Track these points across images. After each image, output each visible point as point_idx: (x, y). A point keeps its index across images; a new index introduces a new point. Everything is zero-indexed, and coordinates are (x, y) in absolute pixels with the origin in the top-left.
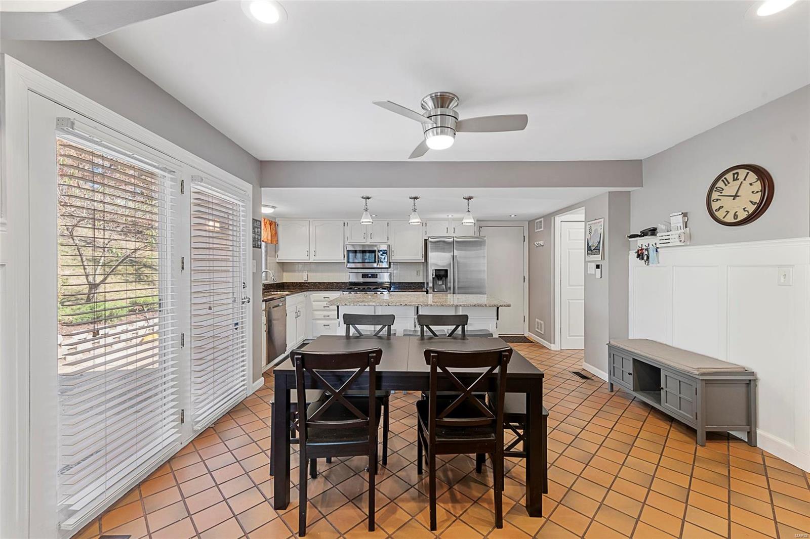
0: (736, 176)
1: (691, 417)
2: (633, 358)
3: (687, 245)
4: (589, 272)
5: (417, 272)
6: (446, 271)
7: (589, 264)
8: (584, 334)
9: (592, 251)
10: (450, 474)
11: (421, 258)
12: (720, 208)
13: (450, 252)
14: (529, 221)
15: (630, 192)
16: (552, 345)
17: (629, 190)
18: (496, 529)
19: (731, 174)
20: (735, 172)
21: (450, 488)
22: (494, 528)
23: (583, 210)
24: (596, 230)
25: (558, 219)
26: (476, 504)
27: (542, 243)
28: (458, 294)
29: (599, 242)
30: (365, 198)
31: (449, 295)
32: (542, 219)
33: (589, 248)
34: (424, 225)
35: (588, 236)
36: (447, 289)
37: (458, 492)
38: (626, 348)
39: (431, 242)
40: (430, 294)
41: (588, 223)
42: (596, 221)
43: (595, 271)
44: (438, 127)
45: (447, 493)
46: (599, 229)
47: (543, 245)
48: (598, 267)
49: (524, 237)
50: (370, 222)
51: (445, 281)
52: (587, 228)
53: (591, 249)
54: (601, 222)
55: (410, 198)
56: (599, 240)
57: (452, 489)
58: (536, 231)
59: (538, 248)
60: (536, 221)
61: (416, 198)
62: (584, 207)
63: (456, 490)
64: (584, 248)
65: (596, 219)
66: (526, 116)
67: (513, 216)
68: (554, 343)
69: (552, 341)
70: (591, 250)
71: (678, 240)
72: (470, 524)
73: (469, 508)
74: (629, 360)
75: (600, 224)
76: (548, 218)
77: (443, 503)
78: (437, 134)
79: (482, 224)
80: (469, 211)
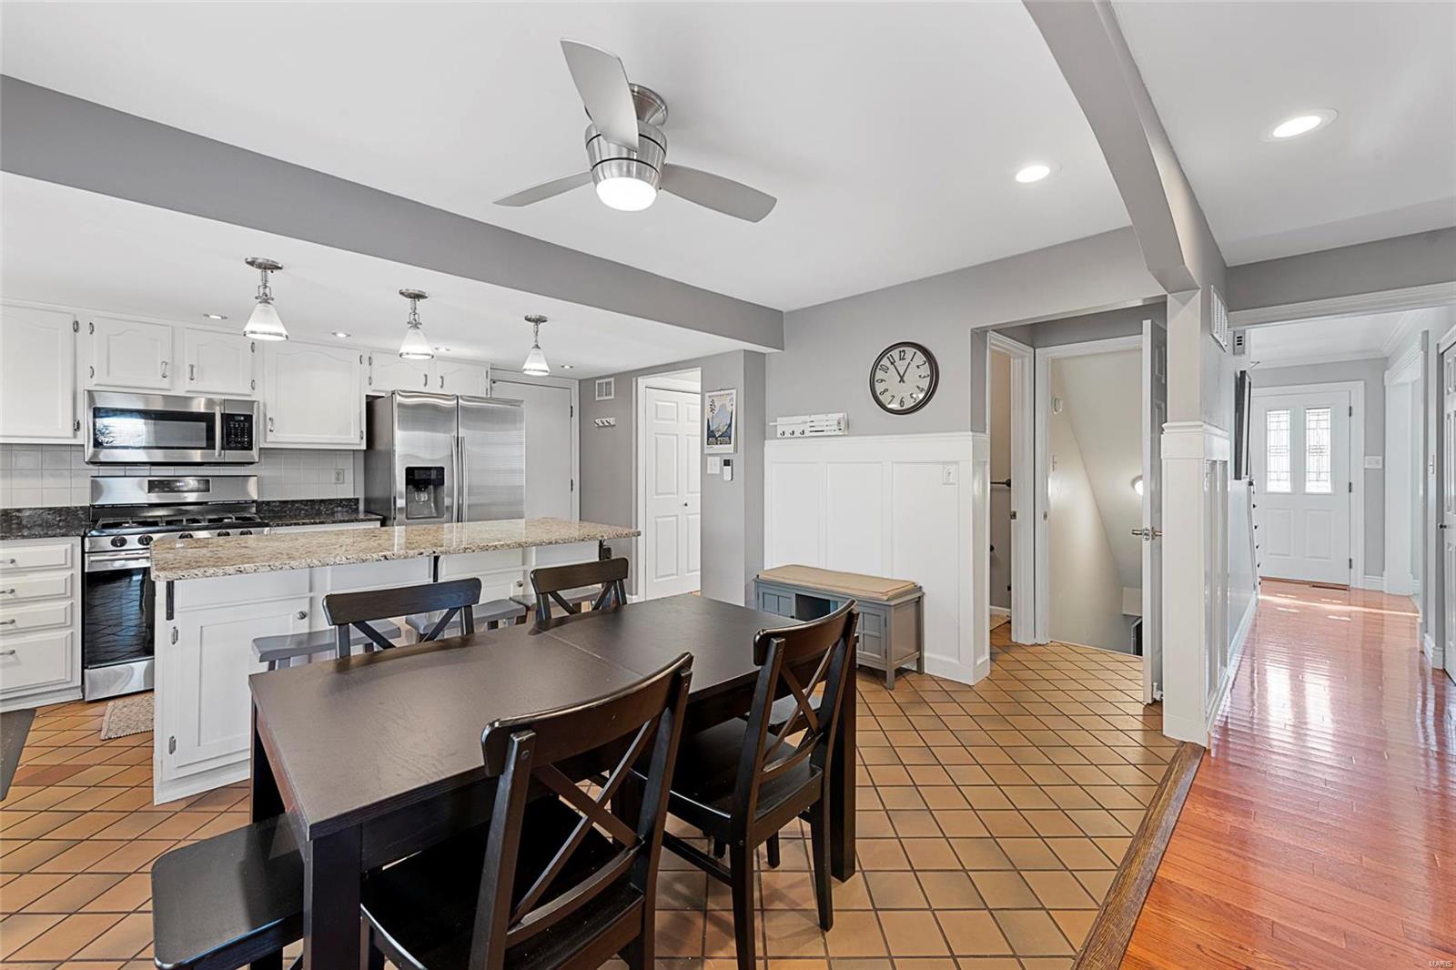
0: (902, 354)
1: (878, 656)
2: (797, 595)
3: (844, 435)
4: (709, 472)
5: (338, 474)
6: (442, 469)
7: (709, 458)
8: (699, 567)
9: (717, 439)
10: (679, 887)
11: (358, 441)
12: (884, 392)
13: (450, 431)
14: (580, 381)
15: (764, 354)
16: (634, 597)
17: (764, 352)
18: (827, 934)
19: (897, 351)
20: (902, 349)
21: (706, 913)
22: (823, 935)
23: (697, 373)
24: (724, 406)
25: (643, 382)
26: (765, 913)
27: (612, 421)
28: (468, 521)
29: (730, 425)
30: (260, 266)
31: (446, 525)
32: (612, 379)
33: (711, 434)
34: (366, 362)
35: (708, 414)
36: (440, 511)
37: (723, 913)
38: (787, 581)
39: (400, 405)
40: (399, 525)
41: (707, 395)
42: (722, 392)
43: (722, 470)
44: (633, 160)
45: (708, 926)
46: (728, 405)
47: (614, 425)
48: (727, 463)
49: (572, 407)
50: (281, 335)
51: (435, 492)
52: (706, 402)
53: (715, 436)
54: (731, 394)
55: (402, 294)
56: (729, 422)
57: (708, 913)
58: (597, 399)
59: (601, 430)
60: (597, 382)
61: (418, 296)
62: (699, 368)
63: (714, 910)
64: (699, 433)
65: (721, 389)
66: (775, 200)
67: (567, 367)
68: (636, 594)
69: (634, 592)
70: (712, 436)
71: (836, 428)
72: (792, 955)
73: (763, 926)
74: (790, 598)
75: (729, 398)
76: (625, 380)
77: (721, 948)
78: (629, 174)
79: (498, 375)
80: (537, 347)
